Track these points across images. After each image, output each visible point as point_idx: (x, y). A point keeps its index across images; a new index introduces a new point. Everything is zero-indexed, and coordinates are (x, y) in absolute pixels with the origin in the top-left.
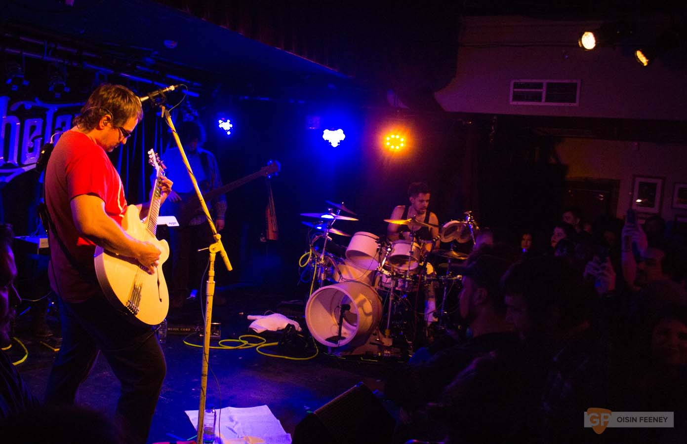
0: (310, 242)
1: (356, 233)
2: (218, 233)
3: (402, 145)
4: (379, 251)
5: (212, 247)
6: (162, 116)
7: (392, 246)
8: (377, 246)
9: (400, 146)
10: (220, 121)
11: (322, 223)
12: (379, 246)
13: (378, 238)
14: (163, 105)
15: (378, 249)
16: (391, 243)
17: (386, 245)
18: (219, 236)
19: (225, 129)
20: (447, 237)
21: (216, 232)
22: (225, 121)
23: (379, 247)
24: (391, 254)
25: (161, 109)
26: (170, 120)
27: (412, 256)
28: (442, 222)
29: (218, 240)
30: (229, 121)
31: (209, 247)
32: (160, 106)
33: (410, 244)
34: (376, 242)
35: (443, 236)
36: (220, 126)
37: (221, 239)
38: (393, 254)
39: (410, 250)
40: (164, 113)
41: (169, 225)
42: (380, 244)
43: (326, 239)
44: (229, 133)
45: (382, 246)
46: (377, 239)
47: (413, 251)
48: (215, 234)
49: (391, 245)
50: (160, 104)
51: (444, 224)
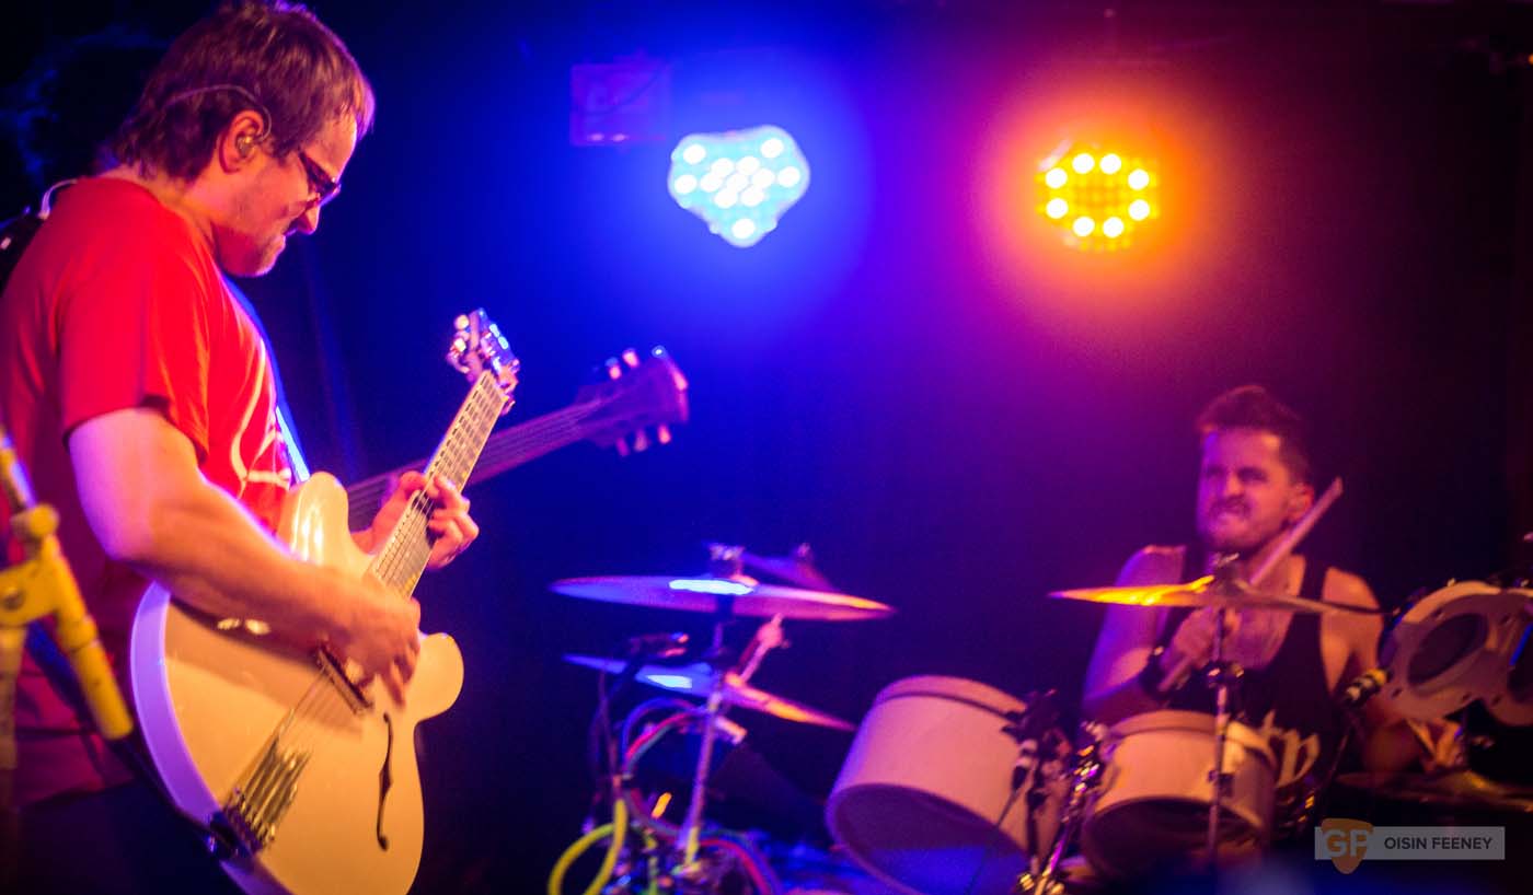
0: (613, 758)
1: (888, 691)
3: (1142, 210)
4: (1028, 785)
7: (1103, 751)
8: (1010, 754)
9: (1125, 218)
11: (678, 645)
12: (1025, 753)
13: (1020, 707)
15: (1019, 775)
16: (1098, 731)
17: (1064, 748)
20: (1427, 686)
23: (1025, 762)
24: (1097, 797)
27: (1225, 801)
28: (1392, 597)
33: (1209, 732)
34: (1005, 730)
35: (1402, 681)
38: (1107, 801)
39: (1211, 766)
42: (1030, 745)
43: (709, 739)
45: (1044, 754)
46: (1011, 716)
47: (1227, 768)
49: (1097, 746)
51: (1406, 608)
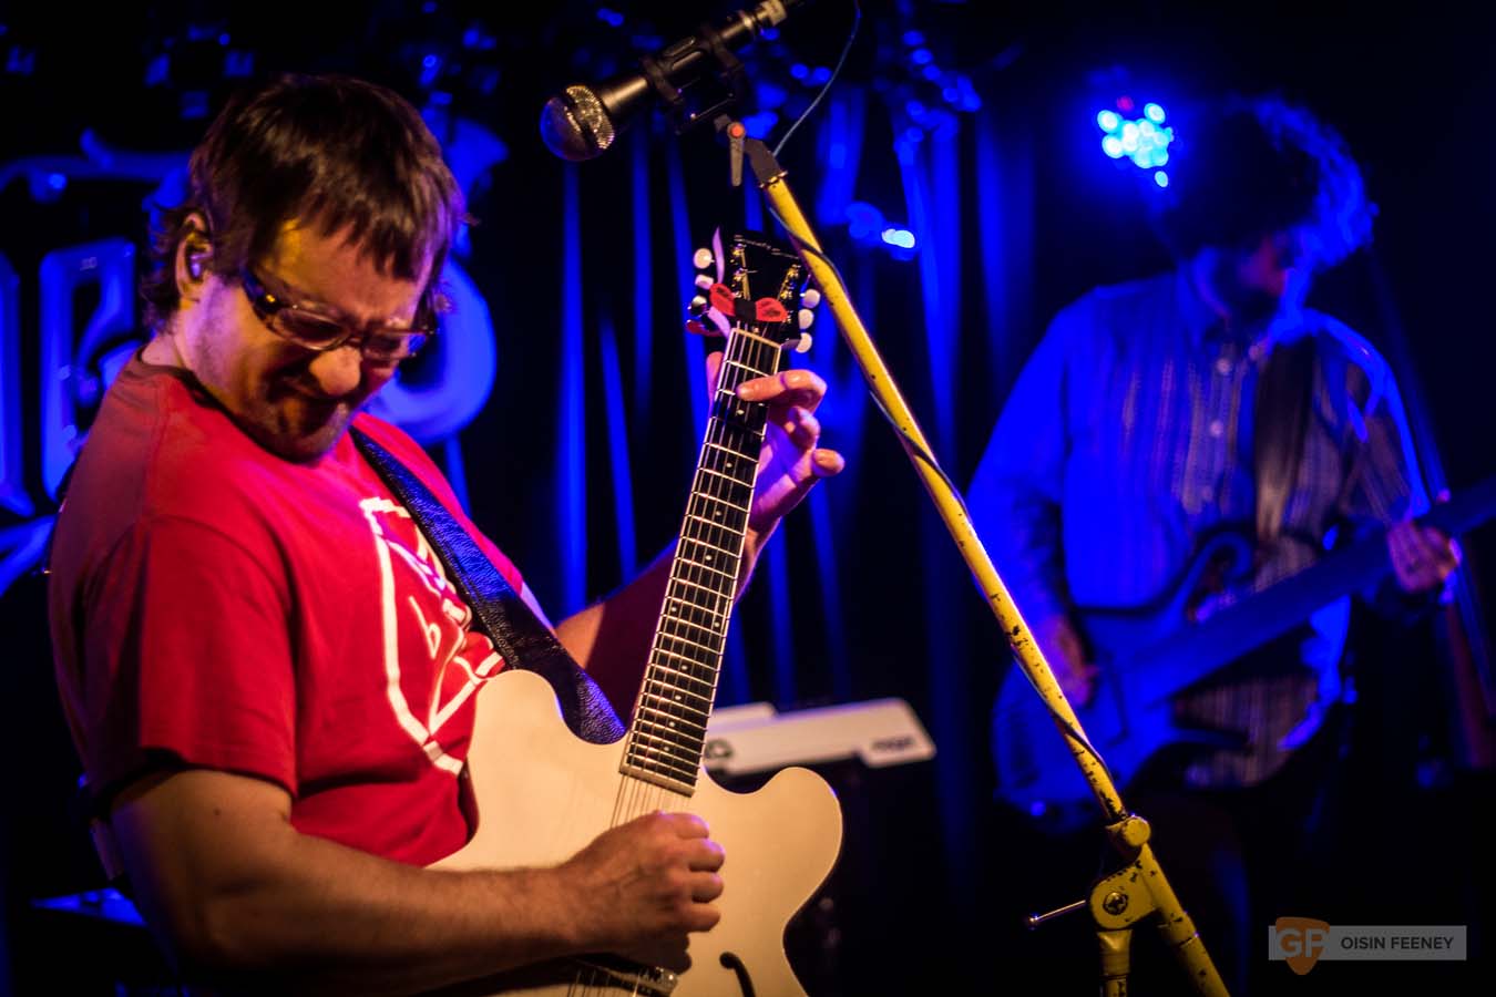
2: (1132, 806)
5: (1106, 890)
6: (737, 180)
10: (1107, 120)
14: (736, 118)
18: (1136, 829)
19: (1143, 162)
21: (1118, 805)
22: (1134, 114)
25: (724, 140)
26: (781, 192)
29: (1138, 850)
30: (1155, 112)
31: (1088, 897)
32: (719, 122)
36: (1112, 148)
37: (1152, 843)
40: (746, 158)
41: (877, 758)
44: (1162, 180)
48: (1117, 818)
50: (717, 114)
